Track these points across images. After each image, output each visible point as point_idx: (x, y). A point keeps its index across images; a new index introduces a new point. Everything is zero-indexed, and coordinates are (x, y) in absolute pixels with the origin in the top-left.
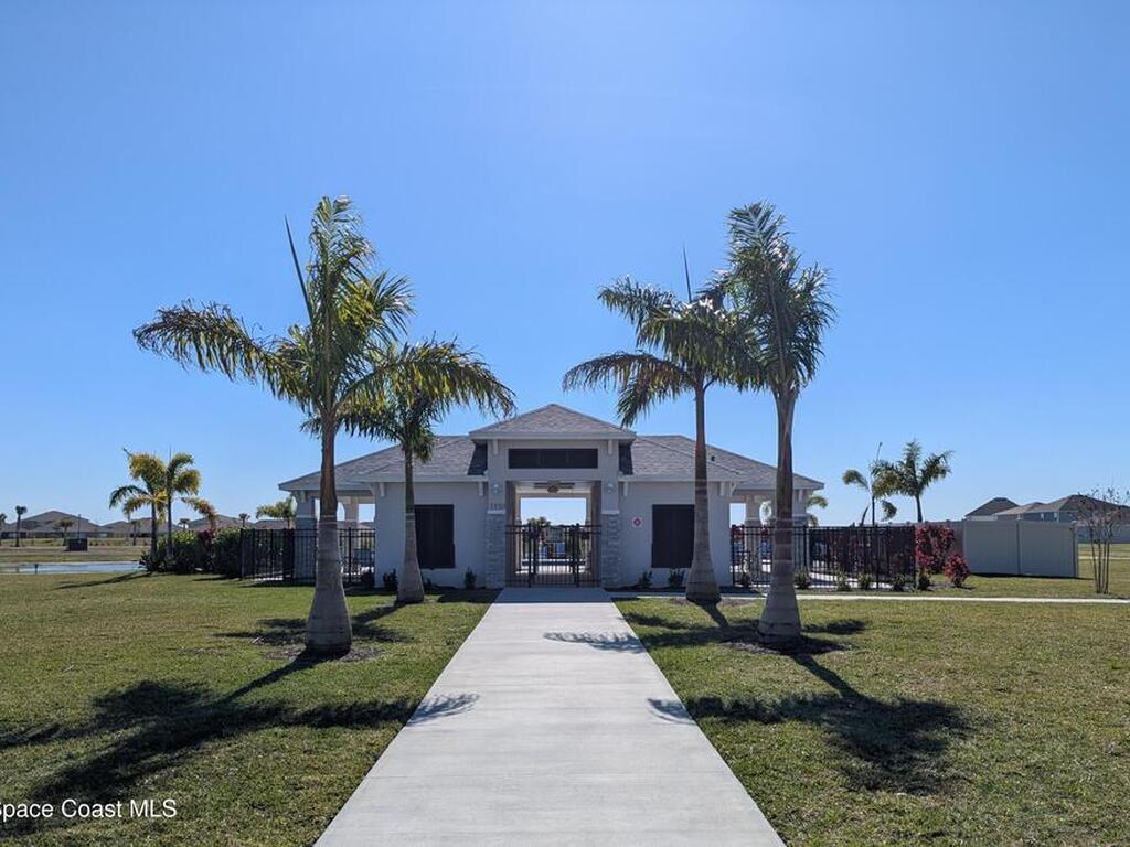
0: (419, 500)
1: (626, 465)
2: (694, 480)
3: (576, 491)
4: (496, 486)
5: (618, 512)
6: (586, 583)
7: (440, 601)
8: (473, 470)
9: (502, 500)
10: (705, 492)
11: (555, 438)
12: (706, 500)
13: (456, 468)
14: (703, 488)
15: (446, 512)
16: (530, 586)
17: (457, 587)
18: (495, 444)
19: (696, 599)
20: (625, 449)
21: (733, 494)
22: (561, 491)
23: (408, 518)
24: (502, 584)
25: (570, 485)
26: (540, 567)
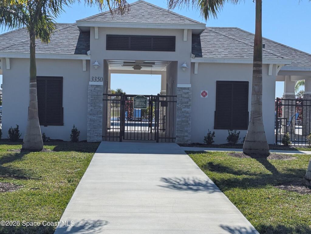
0: (40, 73)
1: (197, 50)
2: (252, 62)
3: (154, 69)
4: (96, 63)
5: (189, 86)
6: (164, 140)
7: (55, 150)
8: (78, 51)
9: (101, 74)
10: (260, 72)
11: (143, 27)
12: (261, 78)
13: (66, 49)
14: (258, 68)
15: (57, 82)
16: (121, 141)
17: (64, 140)
18: (96, 30)
19: (251, 153)
20: (196, 37)
21: (278, 74)
22: (143, 69)
23: (32, 86)
24: (100, 139)
25: (151, 64)
26: (126, 127)
